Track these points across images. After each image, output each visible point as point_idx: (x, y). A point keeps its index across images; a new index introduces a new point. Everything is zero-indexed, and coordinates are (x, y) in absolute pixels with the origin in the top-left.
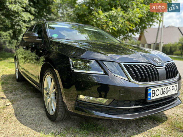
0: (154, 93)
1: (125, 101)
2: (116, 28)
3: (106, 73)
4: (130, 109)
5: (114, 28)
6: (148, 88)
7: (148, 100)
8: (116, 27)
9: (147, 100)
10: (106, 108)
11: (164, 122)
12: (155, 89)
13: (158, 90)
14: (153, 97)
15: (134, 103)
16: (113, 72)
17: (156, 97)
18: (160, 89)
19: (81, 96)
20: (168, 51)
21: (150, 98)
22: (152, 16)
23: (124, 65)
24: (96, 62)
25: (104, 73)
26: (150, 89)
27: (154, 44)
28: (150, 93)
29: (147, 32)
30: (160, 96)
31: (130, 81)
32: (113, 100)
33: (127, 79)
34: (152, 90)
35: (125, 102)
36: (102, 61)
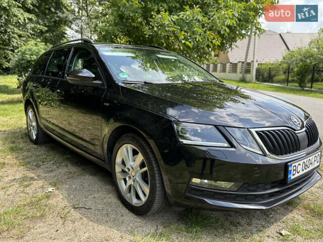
0: (295, 170)
1: (258, 184)
2: (190, 42)
3: (232, 146)
4: (264, 194)
5: (188, 43)
6: (289, 164)
7: (289, 180)
8: (190, 40)
9: (287, 180)
10: (232, 195)
11: (299, 206)
12: (297, 164)
13: (300, 164)
14: (293, 175)
15: (269, 186)
16: (242, 144)
17: (297, 175)
18: (301, 162)
19: (194, 179)
20: (266, 75)
21: (291, 177)
22: (247, 21)
23: (256, 132)
24: (216, 129)
25: (229, 146)
26: (291, 165)
27: (243, 63)
28: (291, 170)
29: (236, 46)
30: (301, 173)
31: (265, 156)
32: (242, 184)
33: (261, 153)
34: (293, 165)
35: (259, 186)
36: (224, 126)
